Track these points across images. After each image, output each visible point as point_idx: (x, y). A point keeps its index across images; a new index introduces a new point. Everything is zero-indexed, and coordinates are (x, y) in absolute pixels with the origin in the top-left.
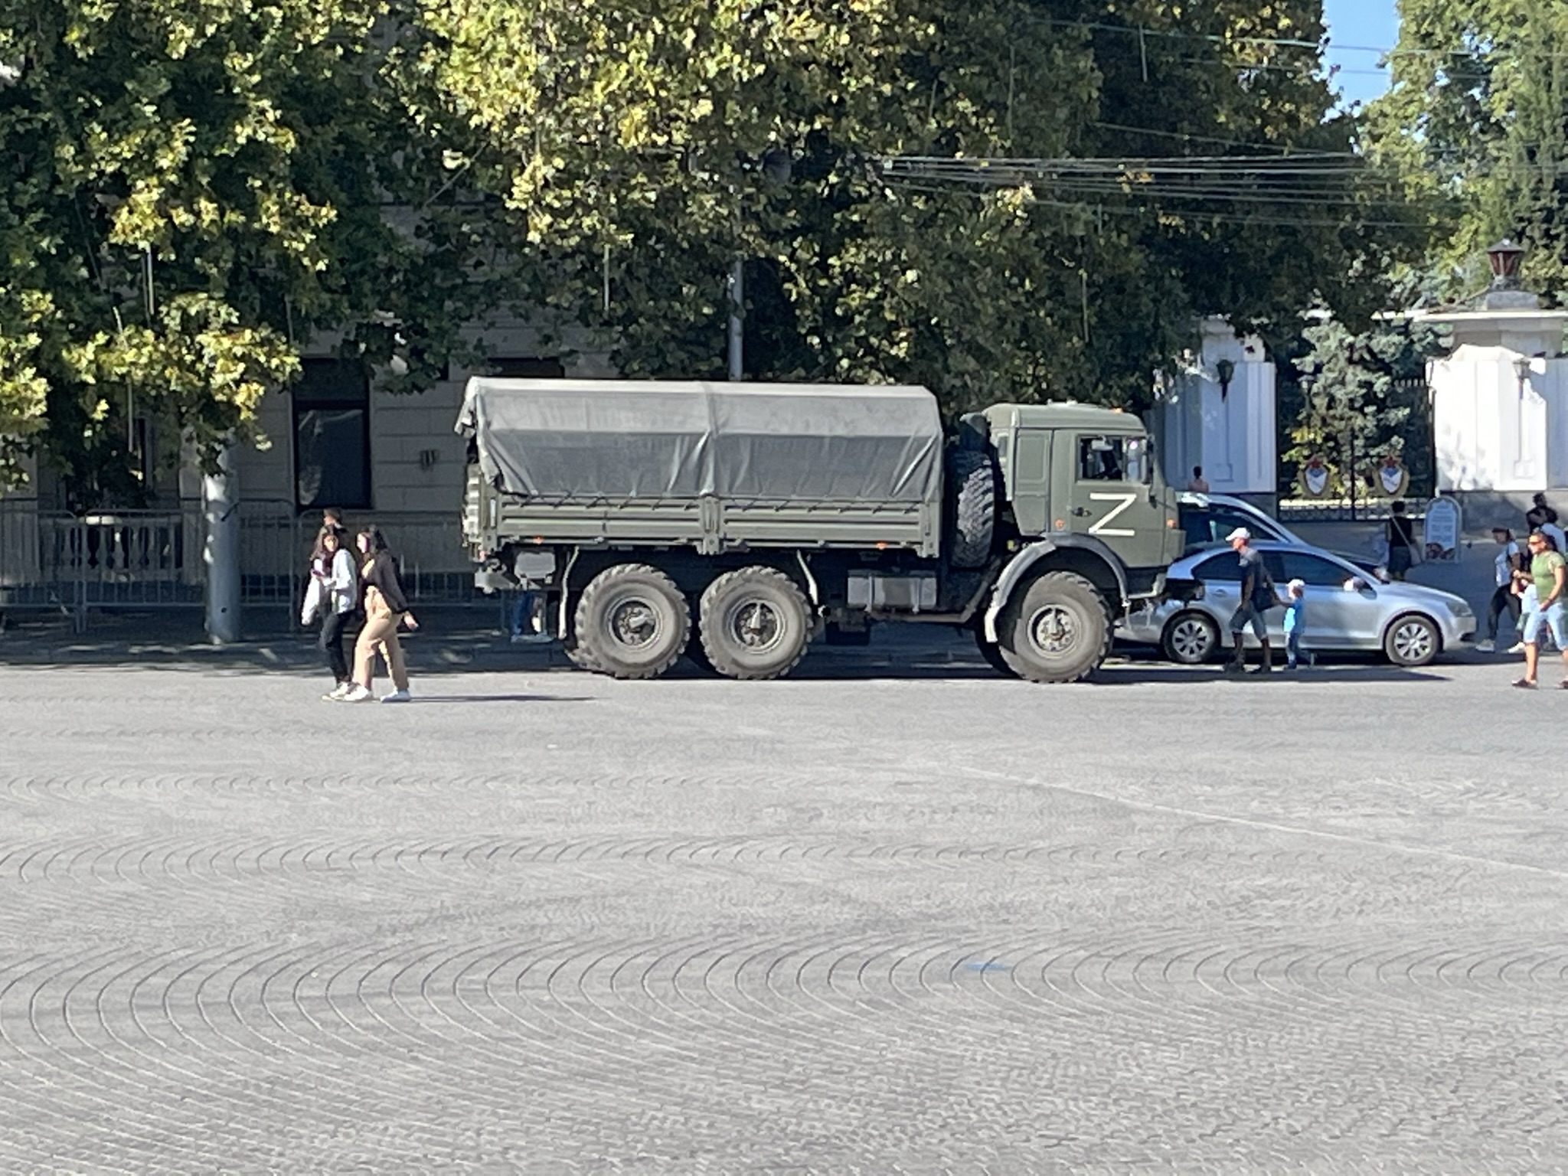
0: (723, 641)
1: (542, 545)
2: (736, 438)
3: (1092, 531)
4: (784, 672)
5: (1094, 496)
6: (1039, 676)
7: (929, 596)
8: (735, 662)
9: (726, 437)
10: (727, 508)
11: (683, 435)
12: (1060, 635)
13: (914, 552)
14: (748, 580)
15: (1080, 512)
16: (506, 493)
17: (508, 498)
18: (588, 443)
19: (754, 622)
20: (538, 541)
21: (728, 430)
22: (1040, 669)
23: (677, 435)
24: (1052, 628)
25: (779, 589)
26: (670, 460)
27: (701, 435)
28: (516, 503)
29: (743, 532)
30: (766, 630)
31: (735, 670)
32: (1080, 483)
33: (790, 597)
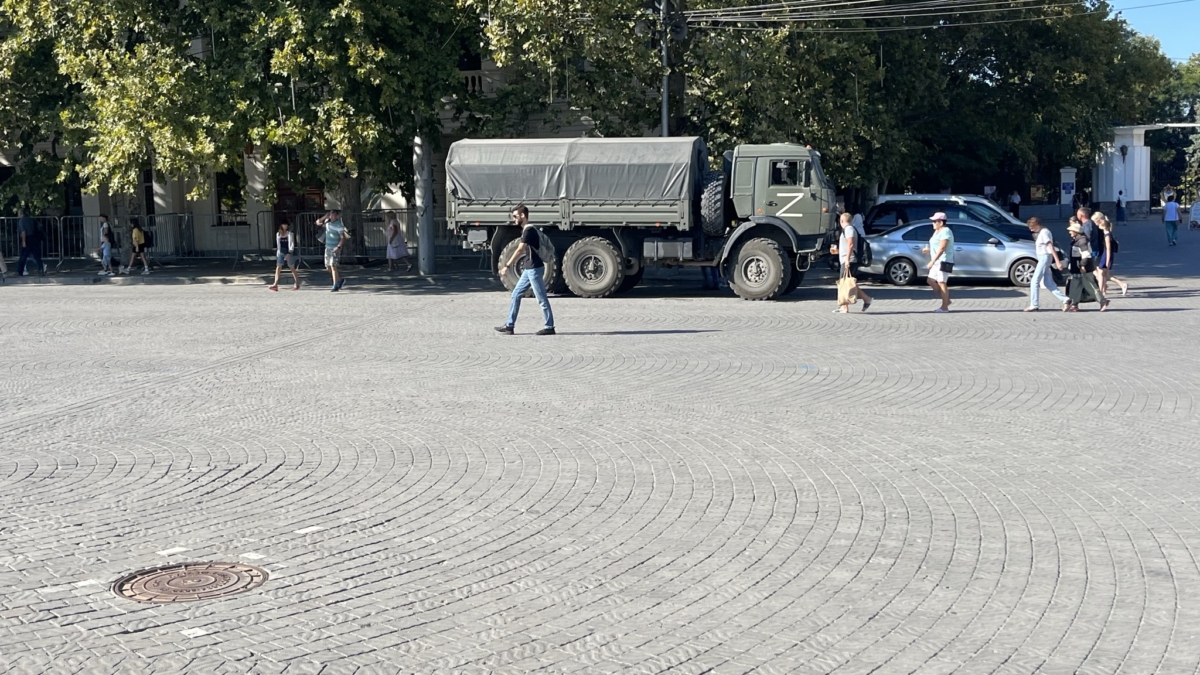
0: (574, 277)
1: (479, 226)
2: (578, 167)
3: (777, 215)
4: (607, 294)
5: (779, 195)
6: (747, 296)
7: (688, 252)
8: (580, 288)
9: (572, 166)
10: (574, 205)
11: (550, 166)
12: (759, 273)
13: (676, 227)
14: (586, 244)
15: (771, 204)
16: (459, 199)
17: (460, 201)
18: (500, 171)
19: (591, 267)
20: (477, 224)
21: (574, 163)
22: (747, 292)
23: (546, 166)
24: (754, 270)
25: (603, 249)
26: (543, 180)
27: (558, 166)
28: (464, 204)
29: (581, 218)
30: (597, 270)
31: (580, 293)
32: (772, 187)
33: (608, 253)
